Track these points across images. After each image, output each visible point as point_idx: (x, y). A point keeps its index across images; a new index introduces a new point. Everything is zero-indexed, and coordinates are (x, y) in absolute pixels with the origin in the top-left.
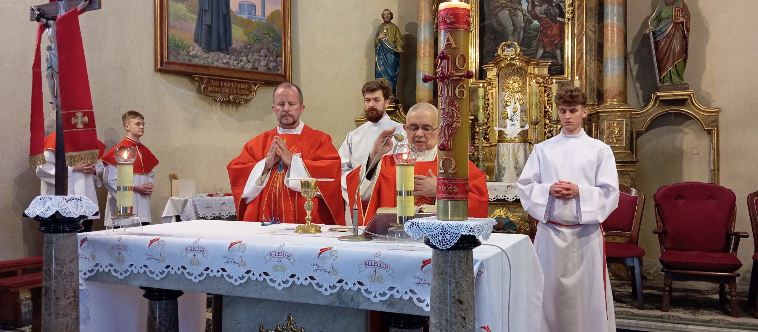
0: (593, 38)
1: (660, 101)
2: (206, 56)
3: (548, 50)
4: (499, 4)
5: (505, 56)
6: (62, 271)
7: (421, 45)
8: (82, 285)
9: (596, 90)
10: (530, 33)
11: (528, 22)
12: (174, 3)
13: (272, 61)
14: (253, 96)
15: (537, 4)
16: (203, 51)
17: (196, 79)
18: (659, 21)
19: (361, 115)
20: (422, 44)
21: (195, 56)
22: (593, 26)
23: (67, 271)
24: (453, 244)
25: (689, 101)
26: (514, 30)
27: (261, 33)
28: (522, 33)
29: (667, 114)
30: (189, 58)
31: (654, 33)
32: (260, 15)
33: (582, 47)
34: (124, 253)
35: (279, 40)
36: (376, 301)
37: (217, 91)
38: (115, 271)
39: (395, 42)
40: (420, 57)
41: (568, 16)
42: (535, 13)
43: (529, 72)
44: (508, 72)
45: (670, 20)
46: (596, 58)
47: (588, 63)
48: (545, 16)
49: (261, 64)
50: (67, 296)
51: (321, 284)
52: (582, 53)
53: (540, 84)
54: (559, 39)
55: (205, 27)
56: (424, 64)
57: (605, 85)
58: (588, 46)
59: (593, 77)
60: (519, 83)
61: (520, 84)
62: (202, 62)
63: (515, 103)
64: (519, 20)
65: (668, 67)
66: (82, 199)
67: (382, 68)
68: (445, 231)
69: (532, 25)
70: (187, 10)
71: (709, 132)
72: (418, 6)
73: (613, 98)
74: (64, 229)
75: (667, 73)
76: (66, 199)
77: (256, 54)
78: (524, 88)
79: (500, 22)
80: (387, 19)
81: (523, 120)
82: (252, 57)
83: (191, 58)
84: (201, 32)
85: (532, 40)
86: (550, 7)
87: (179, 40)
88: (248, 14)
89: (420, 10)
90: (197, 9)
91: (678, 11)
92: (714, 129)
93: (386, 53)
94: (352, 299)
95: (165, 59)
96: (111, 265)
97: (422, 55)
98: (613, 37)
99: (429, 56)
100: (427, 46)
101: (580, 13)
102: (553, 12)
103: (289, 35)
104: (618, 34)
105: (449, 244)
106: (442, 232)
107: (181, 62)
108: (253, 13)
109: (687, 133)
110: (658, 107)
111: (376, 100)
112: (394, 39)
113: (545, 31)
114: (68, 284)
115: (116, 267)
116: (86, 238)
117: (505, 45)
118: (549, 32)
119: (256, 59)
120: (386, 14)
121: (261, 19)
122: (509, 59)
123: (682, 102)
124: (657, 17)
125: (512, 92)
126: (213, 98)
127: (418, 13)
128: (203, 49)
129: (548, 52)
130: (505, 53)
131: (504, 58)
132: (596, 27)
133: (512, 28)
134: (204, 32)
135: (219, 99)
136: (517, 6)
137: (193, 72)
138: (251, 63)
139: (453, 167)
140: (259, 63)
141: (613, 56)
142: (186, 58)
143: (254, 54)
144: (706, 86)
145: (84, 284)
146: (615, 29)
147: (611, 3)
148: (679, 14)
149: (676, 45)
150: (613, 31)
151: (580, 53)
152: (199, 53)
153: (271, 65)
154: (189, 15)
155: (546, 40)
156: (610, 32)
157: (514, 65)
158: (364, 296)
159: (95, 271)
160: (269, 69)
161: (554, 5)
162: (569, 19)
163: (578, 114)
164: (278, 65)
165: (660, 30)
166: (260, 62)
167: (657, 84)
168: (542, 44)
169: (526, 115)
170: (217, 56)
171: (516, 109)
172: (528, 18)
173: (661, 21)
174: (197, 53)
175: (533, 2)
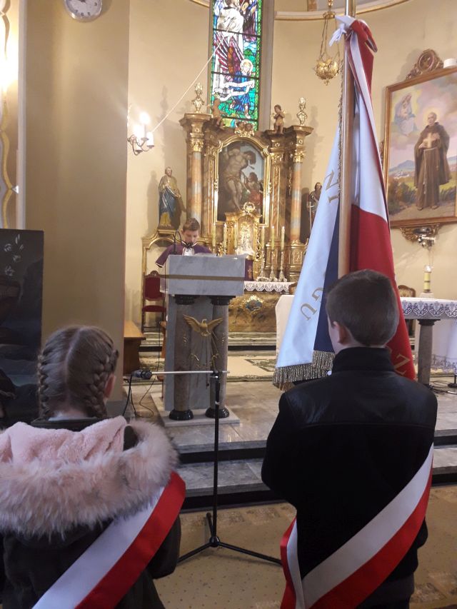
4: (229, 176)
11: (244, 190)
15: (249, 180)
19: (145, 235)
28: (241, 196)
31: (312, 208)
33: (276, 210)
39: (174, 190)
42: (248, 186)
46: (284, 217)
47: (280, 219)
48: (253, 188)
53: (256, 228)
58: (280, 210)
63: (244, 237)
64: (239, 188)
67: (167, 206)
78: (250, 229)
79: (229, 187)
86: (256, 184)
93: (170, 196)
101: (276, 191)
102: (257, 187)
112: (173, 188)
113: (253, 197)
118: (255, 197)
120: (169, 171)
122: (249, 212)
124: (314, 201)
130: (247, 209)
131: (246, 212)
136: (239, 179)
151: (275, 214)
155: (253, 202)
161: (258, 183)
162: (269, 193)
165: (314, 207)
171: (245, 240)
172: (244, 188)
175: (247, 179)
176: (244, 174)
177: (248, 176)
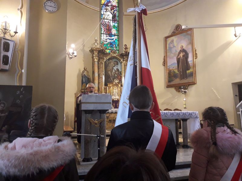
4: (108, 70)
11: (114, 75)
15: (116, 71)
19: (76, 92)
28: (113, 77)
39: (87, 75)
48: (118, 74)
54: (121, 79)
67: (85, 81)
113: (118, 77)
120: (85, 68)
122: (116, 82)
133: (111, 75)
161: (120, 72)
176: (114, 69)
177: (116, 69)
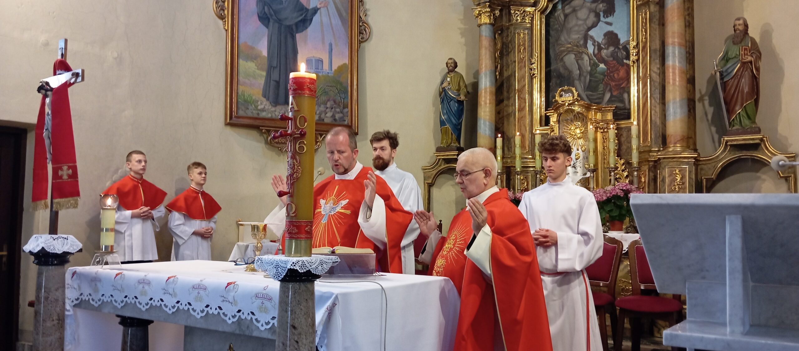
0: (658, 81)
1: (731, 146)
2: (273, 109)
3: (615, 93)
4: (565, 48)
5: (563, 101)
6: (48, 297)
7: (482, 93)
8: (69, 311)
9: (661, 136)
10: (596, 77)
11: (594, 66)
12: (245, 62)
13: (338, 113)
14: (319, 145)
15: (604, 47)
16: (270, 105)
17: (263, 131)
18: (727, 61)
19: (429, 163)
20: (483, 91)
21: (263, 110)
22: (657, 68)
23: (52, 298)
24: (282, 277)
25: (763, 145)
26: (580, 74)
27: (328, 86)
28: (588, 77)
29: (739, 160)
30: (257, 112)
31: (721, 74)
32: (328, 69)
33: (647, 90)
34: (99, 284)
35: (346, 92)
36: (262, 329)
37: (283, 142)
38: (93, 300)
39: (459, 90)
40: (481, 105)
41: (633, 58)
42: (601, 56)
43: (590, 117)
44: (569, 118)
45: (736, 60)
46: (661, 101)
47: (652, 107)
48: (611, 59)
49: (327, 115)
50: (51, 319)
51: (226, 313)
52: (647, 97)
53: (604, 130)
54: (626, 83)
55: (272, 83)
56: (484, 112)
57: (667, 130)
58: (653, 89)
59: (658, 122)
60: (581, 128)
61: (581, 130)
62: (270, 115)
63: (578, 150)
64: (585, 64)
65: (737, 108)
66: (68, 238)
67: (446, 117)
68: (278, 266)
69: (598, 69)
70: (257, 68)
71: (786, 179)
72: (479, 54)
73: (675, 143)
74: (52, 262)
75: (736, 116)
76: (53, 238)
77: (322, 106)
78: (586, 134)
79: (566, 66)
80: (451, 68)
81: (585, 167)
82: (318, 109)
83: (259, 112)
84: (269, 87)
85: (598, 85)
86: (616, 50)
87: (248, 96)
88: (315, 69)
89: (481, 58)
90: (266, 66)
91: (745, 49)
92: (791, 176)
93: (449, 101)
94: (248, 327)
95: (235, 113)
96: (90, 295)
97: (483, 103)
98: (674, 80)
99: (490, 103)
100: (488, 94)
101: (644, 55)
102: (619, 55)
103: (355, 87)
104: (680, 77)
105: (280, 277)
106: (276, 266)
107: (250, 116)
108: (320, 67)
109: (764, 180)
110: (729, 153)
111: (382, 149)
112: (457, 88)
113: (612, 74)
114: (53, 308)
115: (94, 296)
116: (76, 271)
117: (562, 90)
118: (616, 75)
119: (322, 111)
120: (449, 63)
121: (328, 73)
122: (567, 104)
123: (755, 147)
124: (725, 56)
125: (574, 138)
126: (279, 149)
127: (479, 60)
128: (271, 103)
129: (615, 96)
130: (563, 99)
131: (562, 104)
132: (661, 69)
133: (578, 72)
134: (272, 87)
135: (285, 149)
136: (584, 50)
137: (261, 124)
138: (318, 114)
139: (294, 210)
140: (325, 115)
141: (674, 99)
142: (254, 111)
143: (320, 106)
144: (782, 129)
145: (71, 310)
146: (677, 72)
147: (672, 44)
148: (747, 53)
149: (745, 84)
150: (674, 73)
151: (645, 97)
152: (266, 107)
153: (337, 116)
154: (258, 72)
155: (613, 84)
156: (671, 74)
157: (573, 111)
158: (256, 325)
159: (80, 300)
160: (335, 120)
161: (621, 47)
162: (634, 62)
163: (559, 162)
164: (344, 116)
165: (726, 71)
166: (327, 113)
167: (726, 128)
168: (608, 88)
169: (588, 162)
170: (284, 109)
171: (579, 156)
172: (594, 62)
173: (728, 61)
174: (265, 107)
175: (599, 45)
176: (592, 37)
